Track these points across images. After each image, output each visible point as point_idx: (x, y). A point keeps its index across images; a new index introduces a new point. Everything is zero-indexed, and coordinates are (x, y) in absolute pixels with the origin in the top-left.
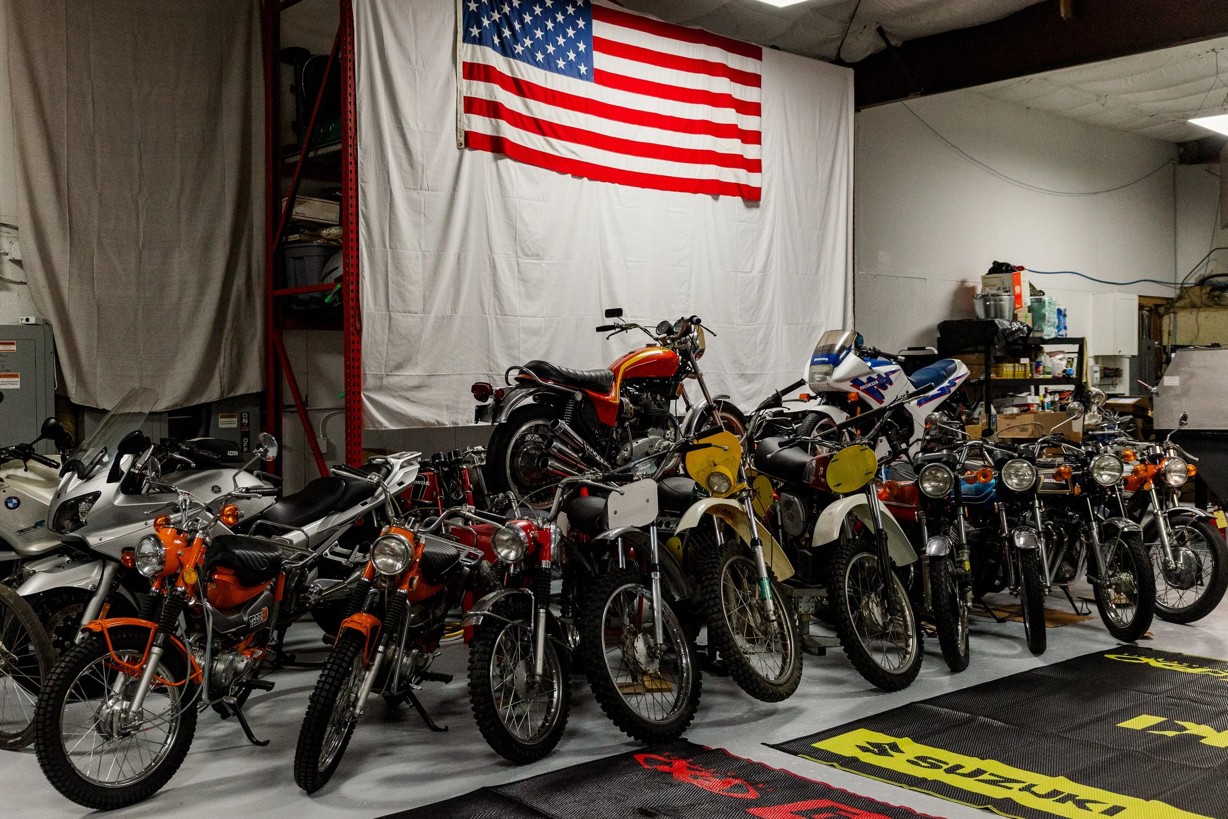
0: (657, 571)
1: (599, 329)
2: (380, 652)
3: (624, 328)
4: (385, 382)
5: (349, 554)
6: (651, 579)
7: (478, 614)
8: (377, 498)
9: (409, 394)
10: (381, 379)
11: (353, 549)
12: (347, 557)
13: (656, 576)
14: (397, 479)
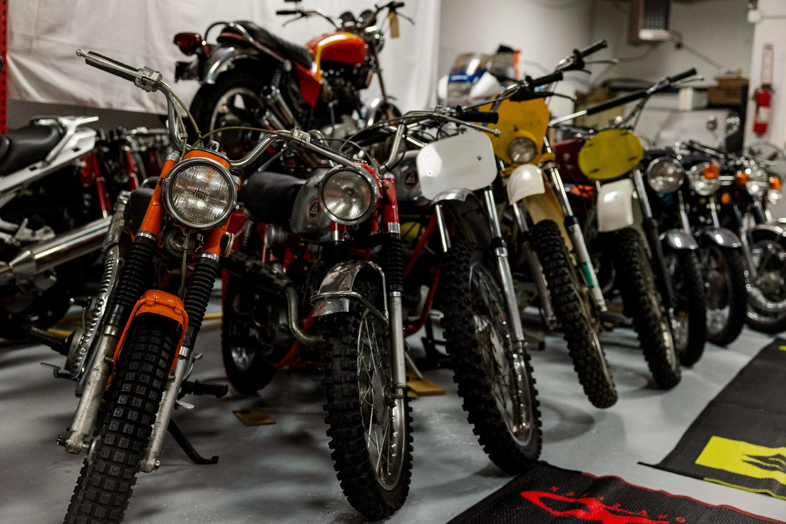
0: (502, 246)
1: (280, 13)
2: (182, 357)
3: (304, 14)
4: (35, 44)
5: (13, 229)
6: (496, 258)
7: (339, 297)
8: (49, 163)
9: (61, 64)
10: (31, 40)
11: (20, 224)
12: (13, 233)
13: (502, 254)
14: (72, 143)
